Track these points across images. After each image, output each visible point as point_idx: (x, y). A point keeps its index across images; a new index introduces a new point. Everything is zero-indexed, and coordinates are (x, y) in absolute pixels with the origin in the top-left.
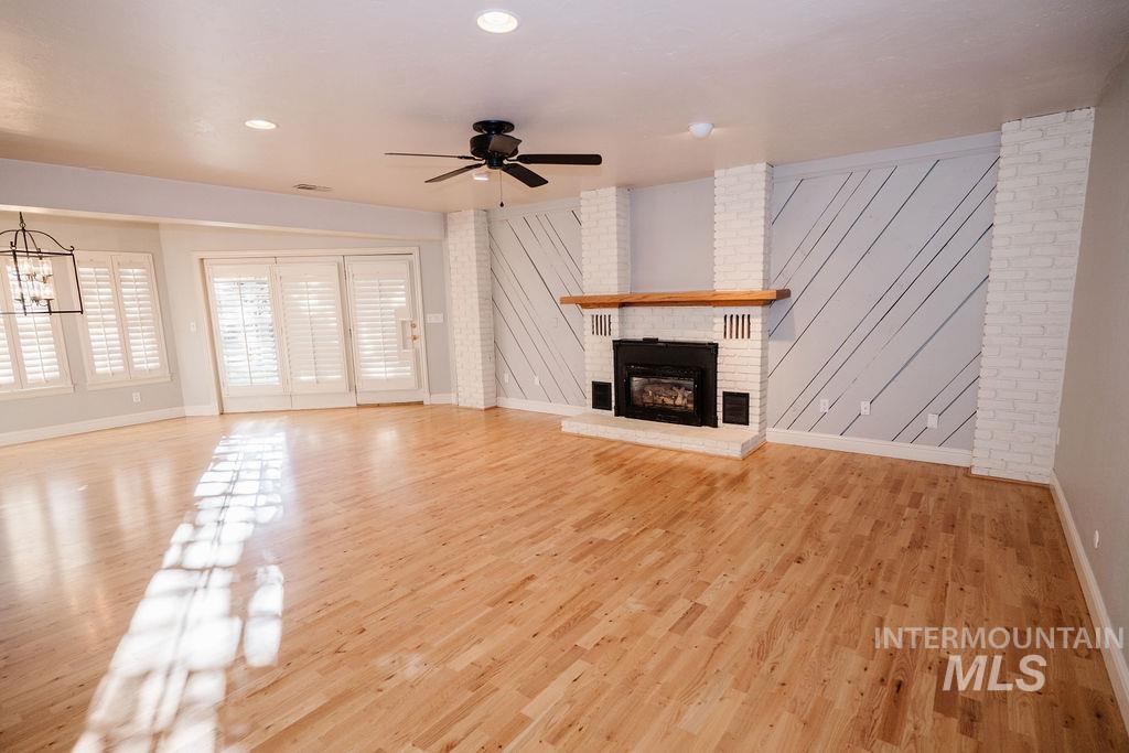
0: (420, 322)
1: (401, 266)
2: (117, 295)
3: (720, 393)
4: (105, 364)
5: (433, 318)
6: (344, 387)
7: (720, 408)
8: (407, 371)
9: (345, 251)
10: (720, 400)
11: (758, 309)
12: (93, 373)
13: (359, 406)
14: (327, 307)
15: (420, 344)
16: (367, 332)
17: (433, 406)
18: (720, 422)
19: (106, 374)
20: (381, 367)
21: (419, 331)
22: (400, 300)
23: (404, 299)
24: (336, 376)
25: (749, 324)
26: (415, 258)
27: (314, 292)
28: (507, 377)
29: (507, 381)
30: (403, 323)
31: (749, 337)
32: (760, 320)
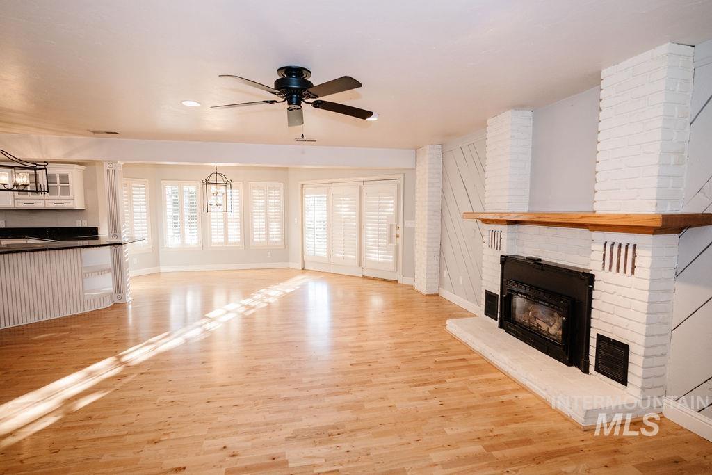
0: (401, 226)
1: (392, 187)
2: (267, 204)
3: (593, 334)
4: (258, 238)
5: (408, 224)
6: (356, 263)
7: (593, 351)
8: (391, 259)
9: (364, 179)
10: (593, 342)
11: (648, 239)
12: (253, 240)
13: (364, 277)
14: (352, 213)
15: (400, 240)
16: (371, 230)
17: (403, 285)
18: (592, 368)
19: (257, 242)
20: (376, 253)
21: (400, 232)
22: (390, 210)
23: (392, 209)
24: (353, 256)
25: (634, 255)
26: (401, 182)
27: (347, 204)
28: (445, 273)
29: (445, 276)
30: (391, 225)
31: (633, 273)
32: (649, 253)
